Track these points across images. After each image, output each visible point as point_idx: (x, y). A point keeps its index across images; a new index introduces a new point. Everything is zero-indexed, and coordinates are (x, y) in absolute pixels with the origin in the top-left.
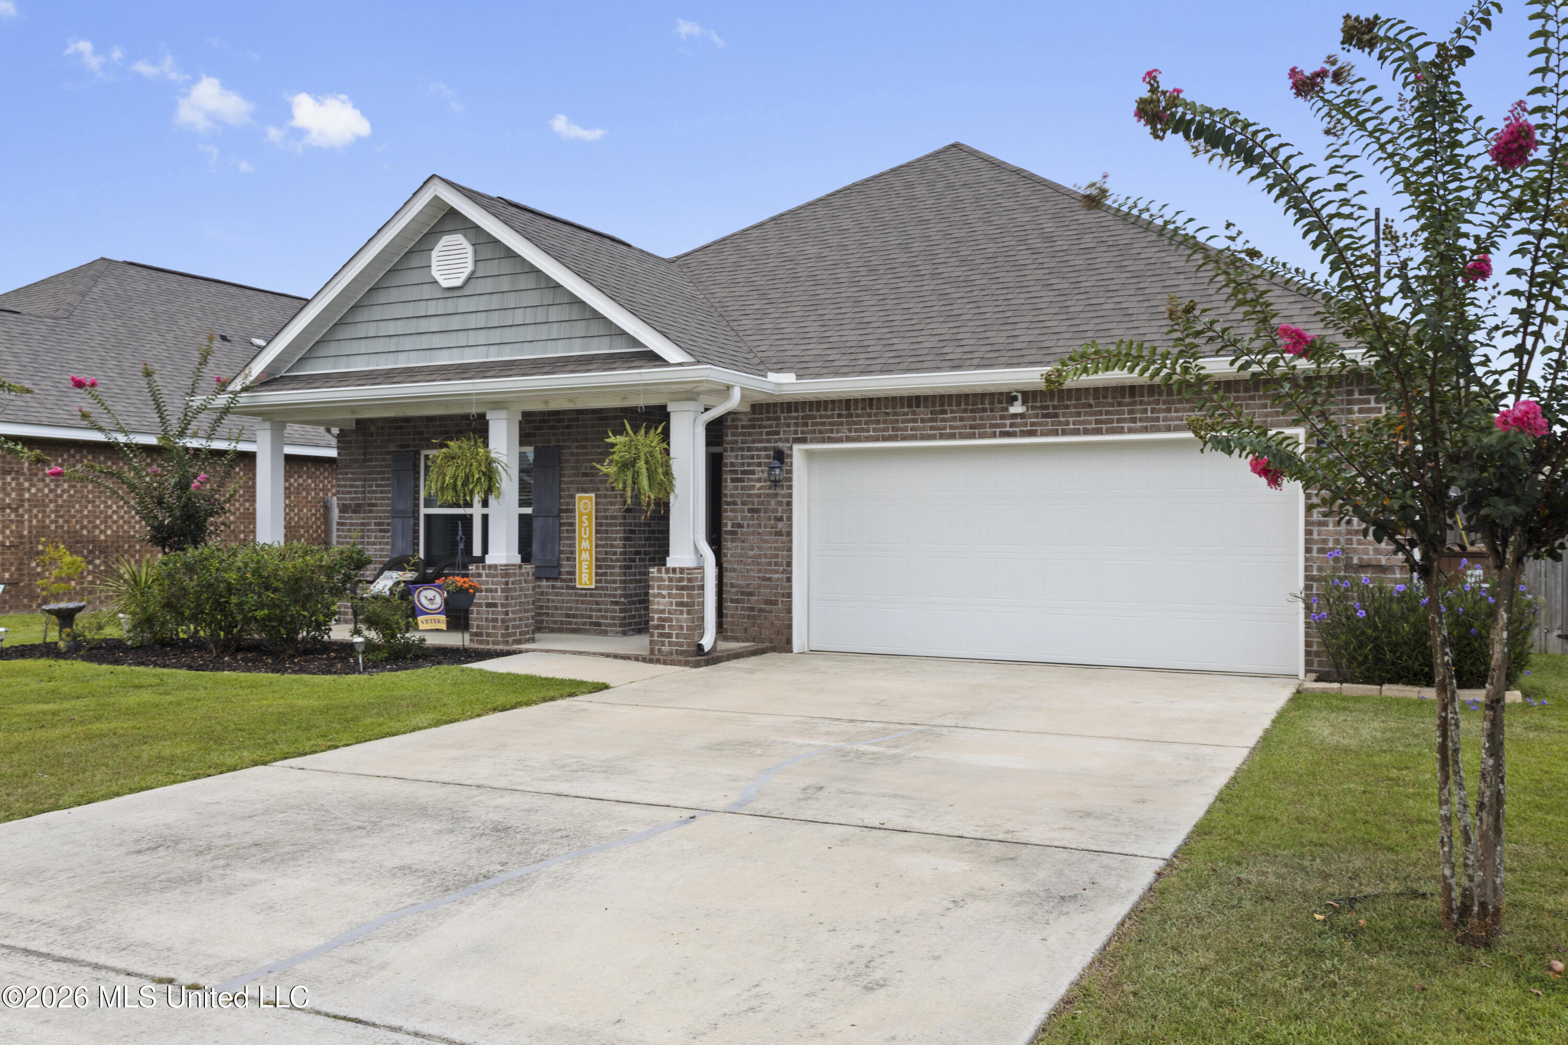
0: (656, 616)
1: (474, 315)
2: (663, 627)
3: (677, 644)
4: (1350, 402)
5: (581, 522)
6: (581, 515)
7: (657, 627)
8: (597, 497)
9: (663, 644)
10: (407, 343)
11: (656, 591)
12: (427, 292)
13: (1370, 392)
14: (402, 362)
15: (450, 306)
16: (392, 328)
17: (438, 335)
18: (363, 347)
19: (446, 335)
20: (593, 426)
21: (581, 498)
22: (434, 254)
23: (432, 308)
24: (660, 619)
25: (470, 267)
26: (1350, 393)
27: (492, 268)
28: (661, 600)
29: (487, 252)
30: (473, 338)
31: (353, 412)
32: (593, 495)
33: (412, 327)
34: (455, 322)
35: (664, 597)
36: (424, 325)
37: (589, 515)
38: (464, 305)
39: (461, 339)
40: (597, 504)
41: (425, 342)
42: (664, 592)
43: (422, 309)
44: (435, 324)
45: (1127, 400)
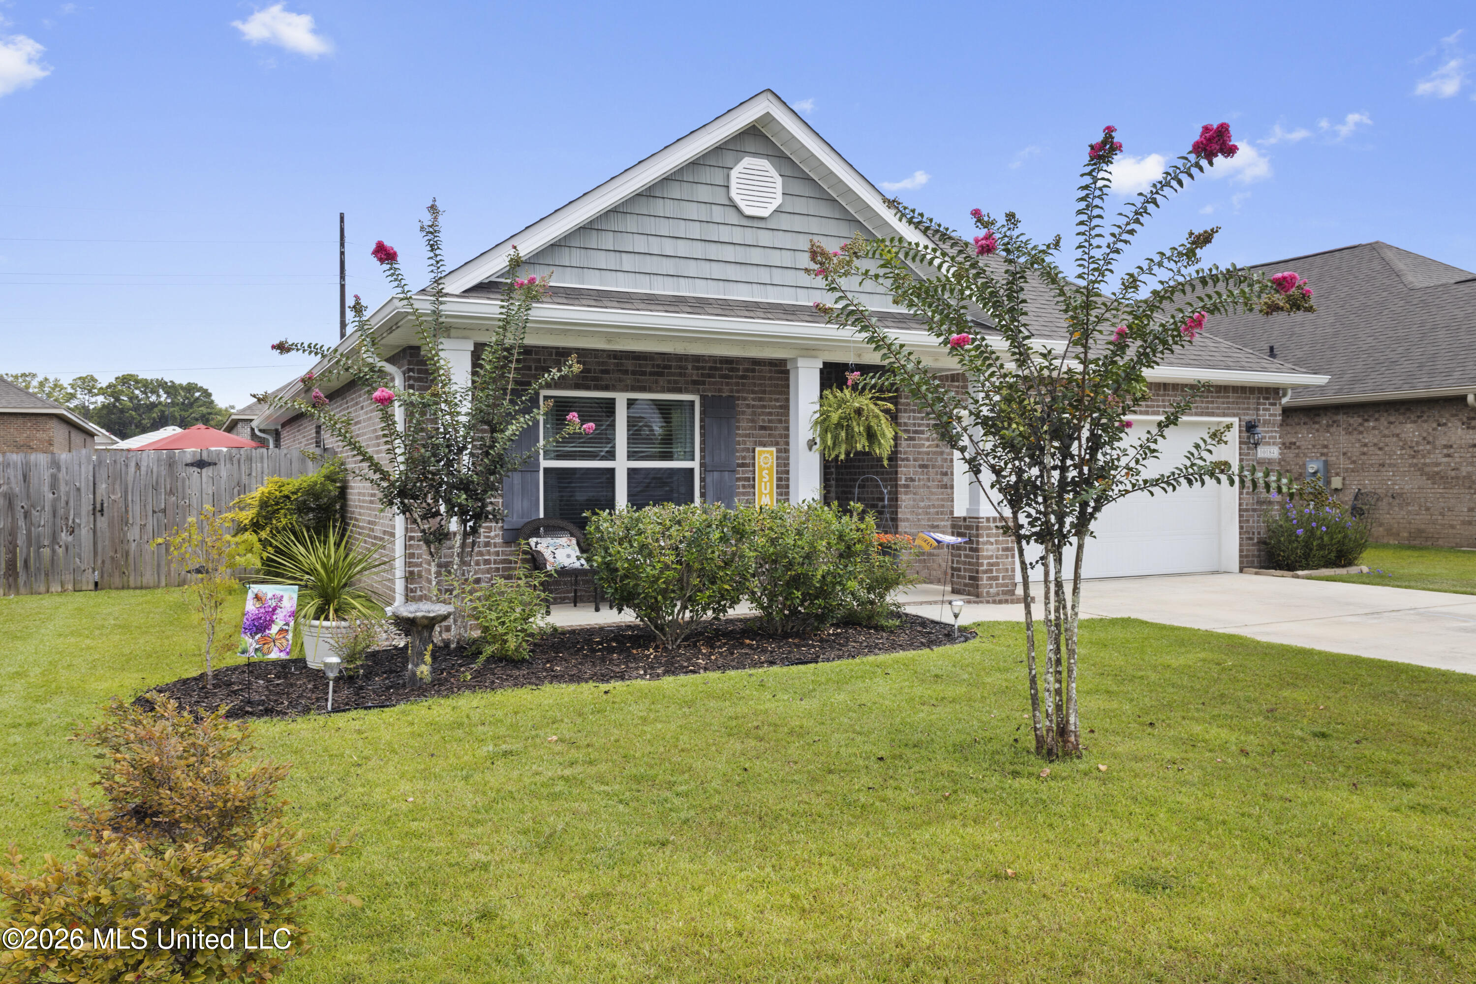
0: (985, 562)
1: (778, 251)
2: (991, 571)
3: (1003, 585)
4: (1258, 404)
5: (761, 477)
6: (761, 469)
7: (986, 572)
8: (778, 451)
9: (991, 587)
10: (692, 269)
11: (985, 539)
12: (718, 214)
13: (1267, 399)
14: (685, 290)
15: (749, 236)
16: (669, 247)
17: (733, 265)
18: (628, 262)
19: (743, 267)
20: (770, 378)
21: (761, 453)
22: (734, 174)
23: (724, 234)
24: (989, 564)
25: (778, 200)
26: (1259, 398)
27: (800, 206)
28: (990, 547)
29: (798, 187)
30: (778, 276)
31: (609, 341)
32: (774, 449)
33: (698, 250)
34: (756, 256)
35: (992, 544)
36: (714, 251)
37: (770, 469)
38: (765, 238)
39: (764, 275)
40: (778, 458)
41: (717, 271)
42: (992, 540)
43: (713, 233)
44: (729, 253)
45: (1162, 392)
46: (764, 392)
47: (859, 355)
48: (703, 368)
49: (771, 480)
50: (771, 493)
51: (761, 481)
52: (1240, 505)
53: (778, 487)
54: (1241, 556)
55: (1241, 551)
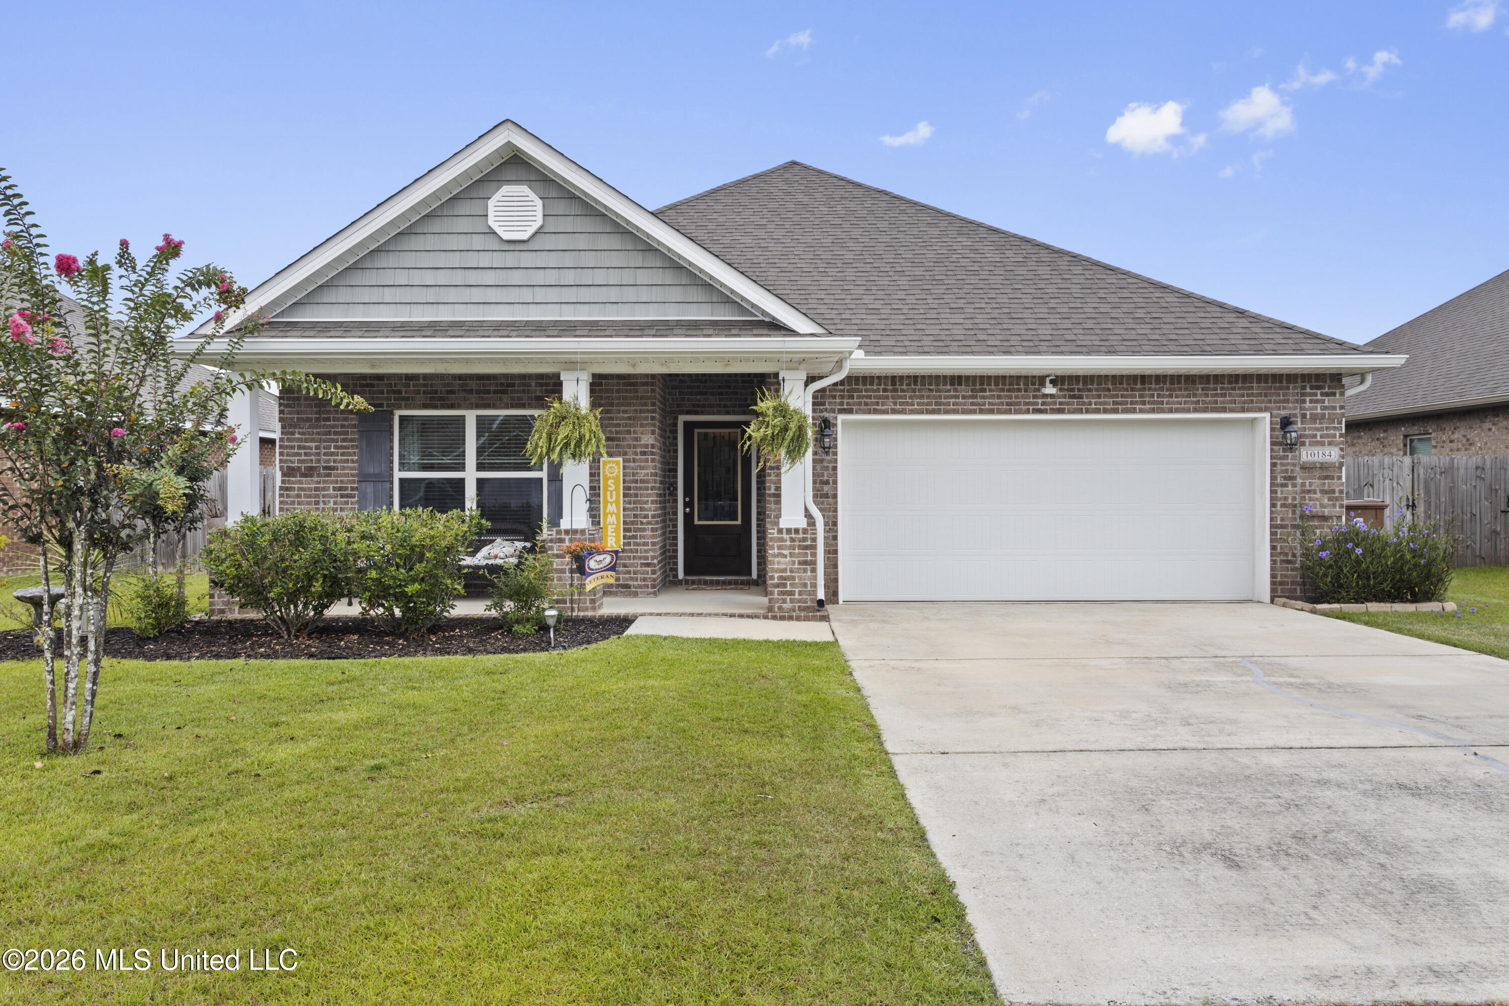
0: (776, 575)
1: (542, 271)
2: (785, 585)
3: (799, 601)
4: (1303, 395)
5: (607, 486)
6: (607, 479)
7: (778, 586)
8: (624, 461)
9: (784, 601)
10: (451, 295)
11: (776, 551)
12: (478, 242)
13: (1318, 388)
14: (444, 315)
15: (510, 259)
16: (429, 278)
17: (494, 289)
18: (388, 295)
19: (504, 289)
20: (618, 391)
21: (606, 463)
22: (491, 203)
23: (485, 260)
24: (781, 578)
25: (539, 222)
27: (567, 224)
28: (782, 560)
29: (560, 207)
30: (540, 295)
31: (373, 366)
32: (620, 459)
33: (459, 277)
34: (517, 277)
35: (785, 556)
36: (474, 277)
37: (616, 479)
38: (527, 259)
39: (526, 295)
40: (624, 468)
41: (477, 295)
42: (786, 552)
43: (472, 260)
44: (489, 278)
45: (1139, 386)
46: (612, 405)
47: (634, 366)
48: (547, 384)
49: (617, 489)
50: (617, 502)
51: (606, 490)
52: (1272, 519)
53: (625, 495)
54: (1273, 583)
55: (1273, 576)
